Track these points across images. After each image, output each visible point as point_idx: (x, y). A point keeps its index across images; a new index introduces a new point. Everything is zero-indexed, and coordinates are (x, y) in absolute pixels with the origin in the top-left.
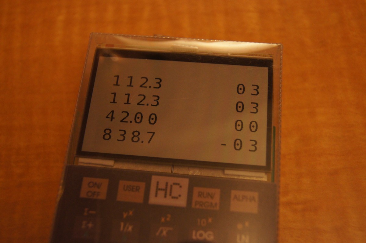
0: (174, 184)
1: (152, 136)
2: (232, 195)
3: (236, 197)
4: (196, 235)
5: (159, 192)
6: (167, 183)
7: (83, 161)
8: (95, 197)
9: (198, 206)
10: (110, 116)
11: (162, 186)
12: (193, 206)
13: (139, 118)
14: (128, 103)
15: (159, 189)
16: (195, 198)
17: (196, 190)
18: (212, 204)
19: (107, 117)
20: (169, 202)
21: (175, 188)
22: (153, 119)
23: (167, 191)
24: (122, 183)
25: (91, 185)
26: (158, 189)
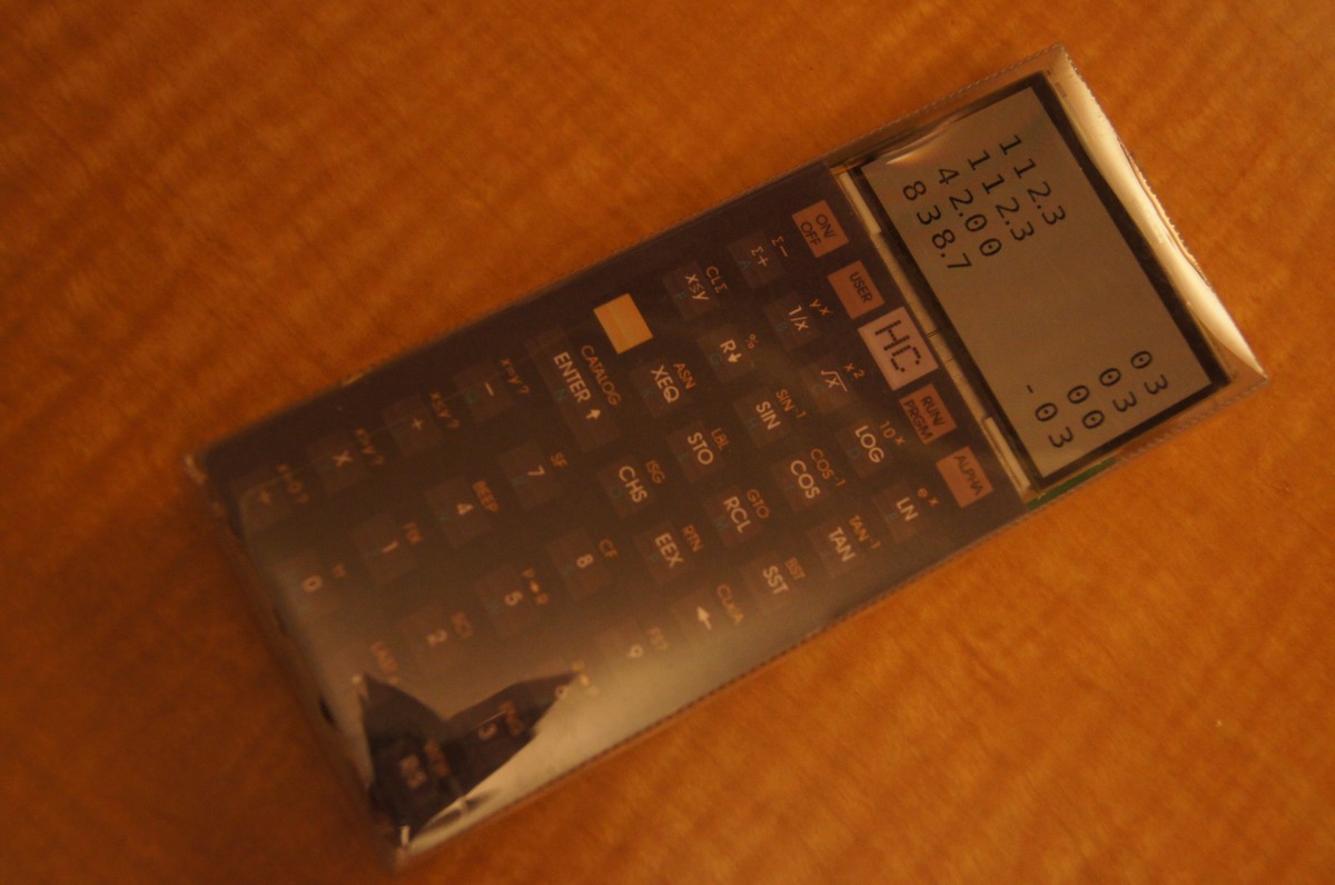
0: (915, 349)
1: (962, 265)
2: (960, 453)
3: (962, 459)
4: (862, 433)
5: (886, 334)
6: (907, 338)
7: (847, 183)
8: (808, 239)
9: (906, 408)
10: (947, 175)
11: (899, 332)
12: (903, 401)
13: (976, 223)
14: (987, 188)
15: (890, 331)
16: (917, 396)
17: (930, 390)
18: (926, 427)
19: (941, 171)
20: (883, 359)
21: (910, 355)
22: (991, 248)
23: (897, 345)
24: (857, 267)
25: (822, 220)
26: (889, 329)
